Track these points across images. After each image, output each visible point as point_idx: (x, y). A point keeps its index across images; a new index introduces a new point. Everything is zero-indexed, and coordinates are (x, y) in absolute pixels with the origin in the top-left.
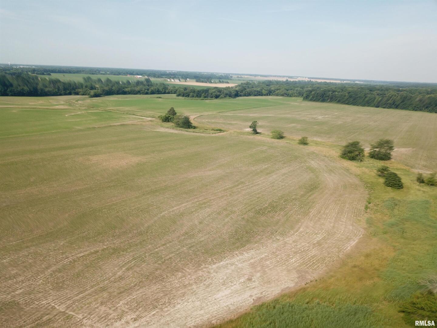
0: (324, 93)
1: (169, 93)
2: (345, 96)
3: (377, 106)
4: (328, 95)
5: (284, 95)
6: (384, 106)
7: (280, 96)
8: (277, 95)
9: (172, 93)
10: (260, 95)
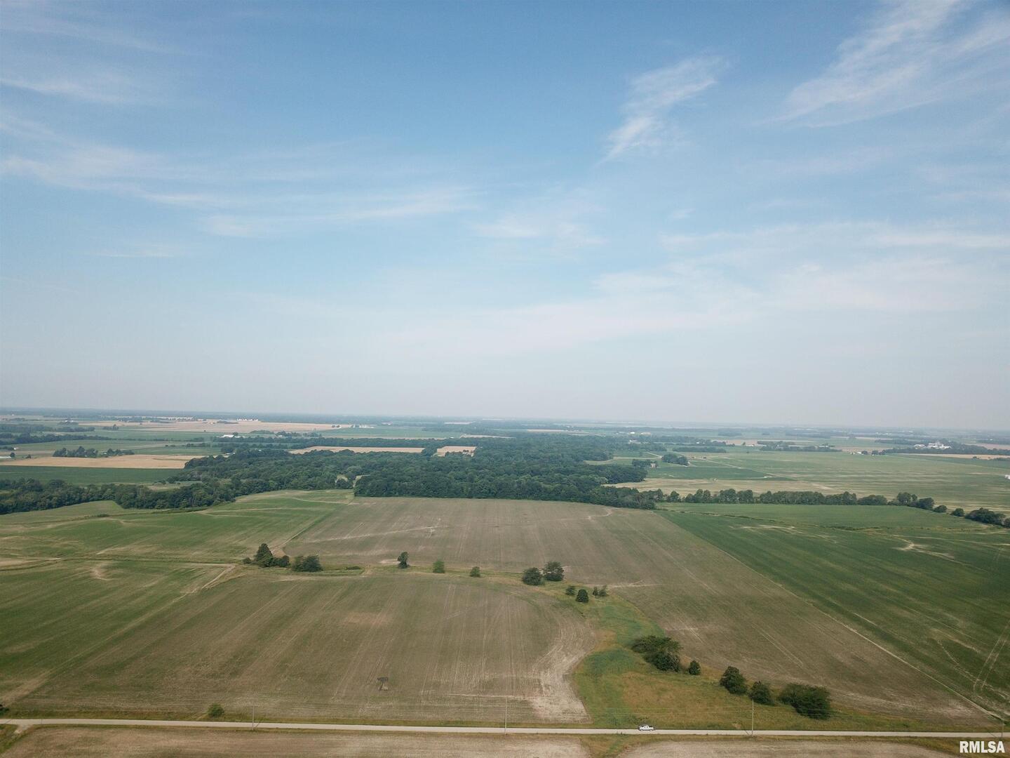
0: (388, 485)
1: (87, 501)
2: (420, 487)
3: (470, 497)
4: (394, 487)
5: (307, 488)
6: (479, 496)
7: (300, 489)
8: (295, 487)
9: (93, 500)
10: (265, 490)
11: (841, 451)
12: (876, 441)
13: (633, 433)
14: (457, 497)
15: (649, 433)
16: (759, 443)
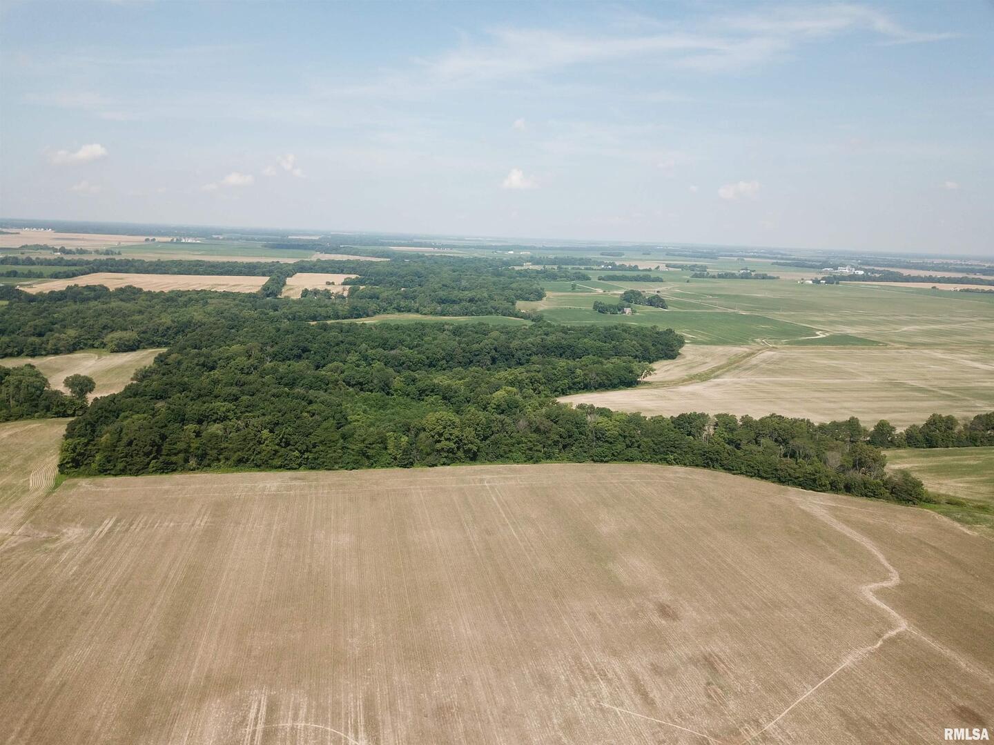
11: (778, 278)
12: (773, 264)
13: (512, 252)
14: (371, 466)
15: (529, 253)
16: (667, 266)
